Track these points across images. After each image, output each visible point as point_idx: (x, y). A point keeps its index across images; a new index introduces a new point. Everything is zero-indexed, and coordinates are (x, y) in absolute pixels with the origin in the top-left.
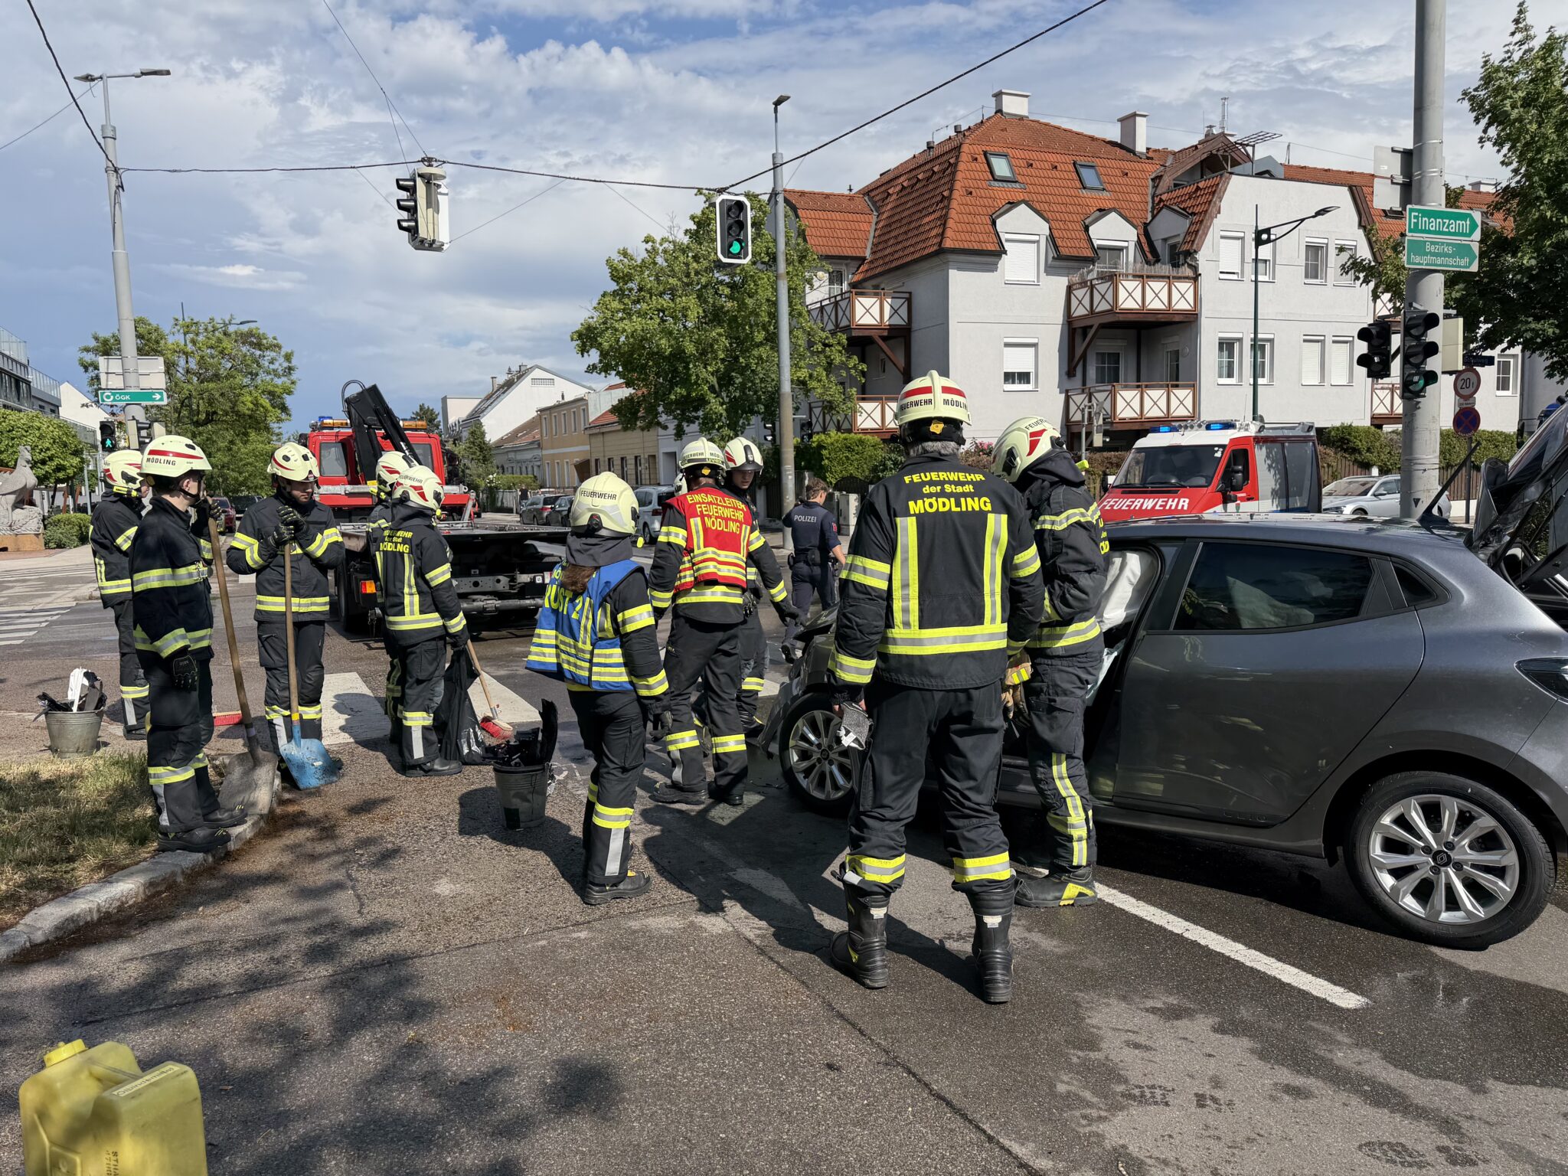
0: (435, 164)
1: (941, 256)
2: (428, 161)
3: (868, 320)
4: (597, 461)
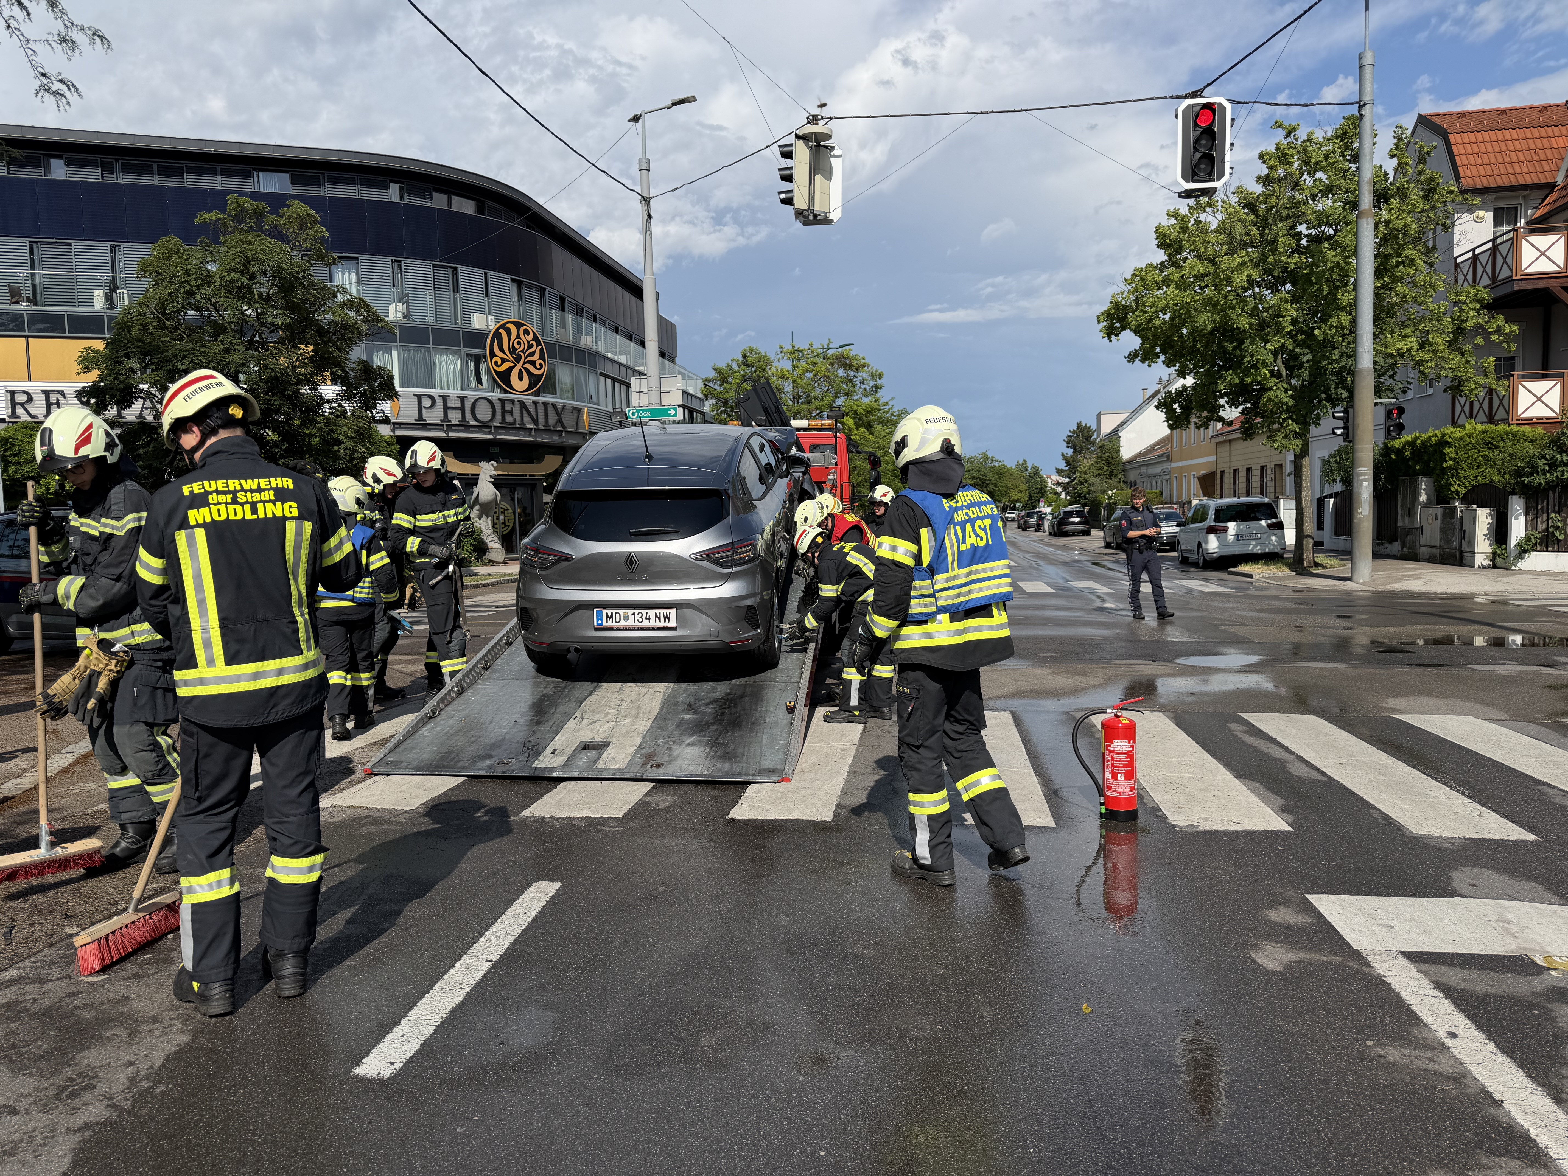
0: (820, 122)
2: (814, 119)
3: (1543, 266)
4: (1222, 472)
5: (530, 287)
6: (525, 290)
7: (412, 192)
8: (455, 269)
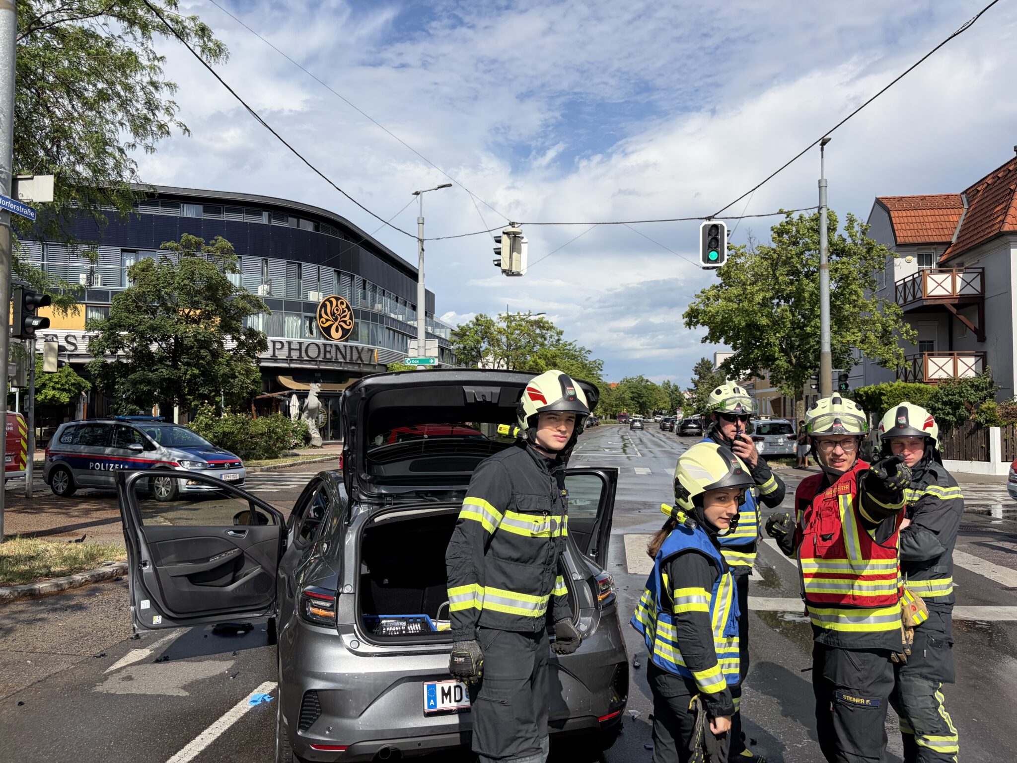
0: (516, 226)
1: (1003, 239)
2: (512, 224)
3: (940, 292)
5: (345, 274)
6: (342, 277)
7: (277, 218)
8: (300, 265)
